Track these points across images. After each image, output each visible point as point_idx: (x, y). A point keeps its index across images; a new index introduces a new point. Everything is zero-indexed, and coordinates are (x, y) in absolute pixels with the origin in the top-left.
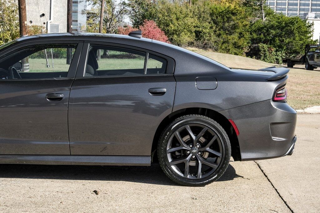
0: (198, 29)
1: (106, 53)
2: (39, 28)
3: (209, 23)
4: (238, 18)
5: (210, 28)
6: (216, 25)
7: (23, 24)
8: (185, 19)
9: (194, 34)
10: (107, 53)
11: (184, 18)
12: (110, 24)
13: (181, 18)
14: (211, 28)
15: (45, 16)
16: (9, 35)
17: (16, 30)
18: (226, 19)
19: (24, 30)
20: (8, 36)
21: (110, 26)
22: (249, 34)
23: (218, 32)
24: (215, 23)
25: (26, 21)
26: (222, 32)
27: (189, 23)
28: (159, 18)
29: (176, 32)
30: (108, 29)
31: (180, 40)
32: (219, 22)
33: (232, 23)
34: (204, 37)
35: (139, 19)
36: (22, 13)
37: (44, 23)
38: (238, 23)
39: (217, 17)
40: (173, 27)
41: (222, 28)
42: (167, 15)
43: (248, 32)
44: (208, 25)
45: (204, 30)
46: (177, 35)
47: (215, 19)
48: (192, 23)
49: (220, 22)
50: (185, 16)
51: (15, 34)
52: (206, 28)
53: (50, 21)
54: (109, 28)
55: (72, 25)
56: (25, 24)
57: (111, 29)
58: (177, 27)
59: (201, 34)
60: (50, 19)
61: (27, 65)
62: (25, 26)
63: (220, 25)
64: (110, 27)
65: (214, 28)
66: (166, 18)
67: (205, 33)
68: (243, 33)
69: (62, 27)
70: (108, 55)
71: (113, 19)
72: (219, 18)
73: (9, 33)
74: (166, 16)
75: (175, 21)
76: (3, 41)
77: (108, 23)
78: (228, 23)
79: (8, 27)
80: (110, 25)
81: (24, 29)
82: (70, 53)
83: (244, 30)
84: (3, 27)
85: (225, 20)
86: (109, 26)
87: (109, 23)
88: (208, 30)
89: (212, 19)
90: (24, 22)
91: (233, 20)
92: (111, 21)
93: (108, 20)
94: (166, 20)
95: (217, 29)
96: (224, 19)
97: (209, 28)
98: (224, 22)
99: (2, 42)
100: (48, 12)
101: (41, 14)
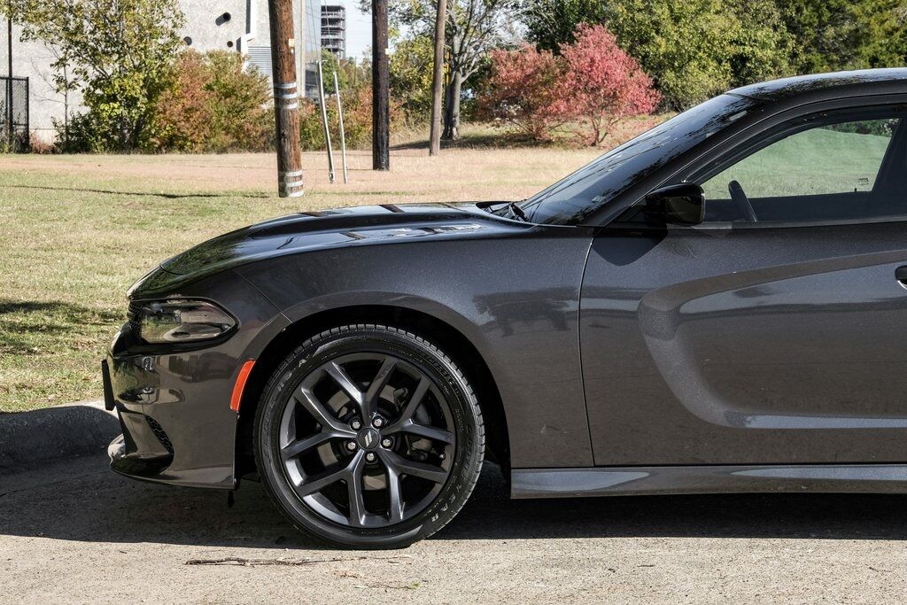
0: (740, 50)
1: (451, 131)
3: (775, 28)
4: (869, 9)
5: (777, 46)
6: (794, 36)
7: (284, 49)
8: (700, 17)
9: (727, 66)
10: (454, 130)
11: (697, 13)
12: (462, 40)
13: (685, 17)
14: (782, 44)
15: (232, 20)
16: (142, 83)
18: (827, 15)
19: (286, 67)
20: (136, 87)
21: (465, 45)
22: (900, 60)
23: (803, 57)
24: (793, 27)
25: (292, 37)
26: (816, 57)
27: (716, 32)
28: (616, 17)
29: (675, 61)
30: (456, 59)
31: (683, 87)
32: (804, 25)
33: (847, 27)
34: (758, 74)
35: (546, 22)
37: (230, 44)
38: (868, 25)
39: (799, 10)
40: (663, 44)
41: (816, 43)
42: (642, 6)
43: (900, 53)
44: (771, 35)
45: (759, 54)
46: (674, 69)
47: (791, 17)
48: (723, 31)
49: (810, 25)
50: (700, 10)
51: (157, 81)
52: (764, 46)
53: (249, 36)
54: (461, 53)
56: (288, 49)
57: (465, 56)
58: (677, 43)
59: (748, 65)
60: (248, 31)
61: (297, 173)
62: (289, 54)
63: (808, 35)
64: (463, 50)
65: (791, 44)
66: (639, 16)
67: (761, 62)
68: (882, 58)
70: (458, 138)
71: (473, 23)
72: (805, 11)
73: (141, 76)
74: (640, 10)
75: (669, 26)
76: (120, 102)
77: (455, 37)
78: (835, 25)
80: (462, 43)
81: (286, 65)
83: (884, 49)
84: (119, 58)
85: (825, 19)
86: (461, 48)
88: (770, 53)
89: (784, 18)
90: (287, 43)
91: (854, 18)
92: (466, 33)
93: (456, 28)
94: (641, 23)
95: (801, 48)
96: (820, 17)
97: (773, 46)
98: (822, 25)
99: (116, 106)
100: (240, 9)
101: (220, 14)
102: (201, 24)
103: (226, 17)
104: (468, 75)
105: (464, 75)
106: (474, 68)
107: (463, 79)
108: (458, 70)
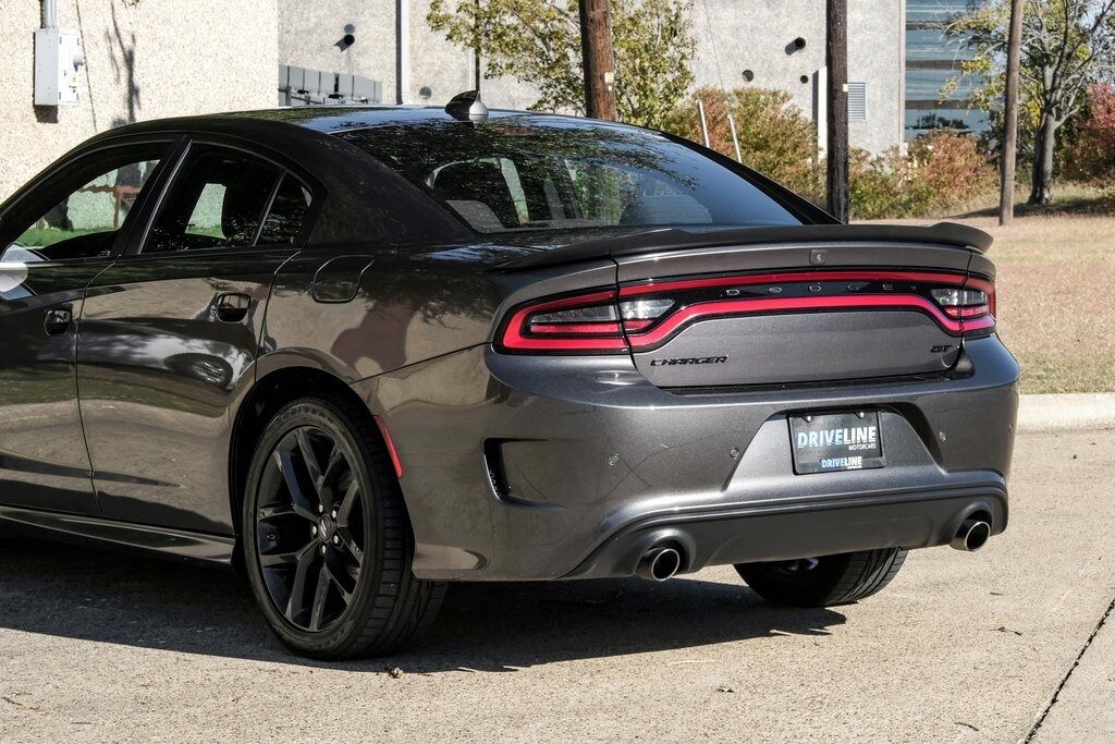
1: (1042, 193)
2: (762, 97)
7: (599, 86)
10: (1046, 191)
12: (1055, 73)
15: (807, 47)
17: (668, 110)
19: (602, 109)
21: (1059, 79)
30: (1048, 97)
36: (595, 38)
37: (804, 79)
54: (1053, 89)
55: (846, 82)
57: (1060, 92)
64: (1057, 84)
69: (879, 93)
70: (1053, 202)
71: (1067, 50)
77: (1047, 68)
79: (634, 99)
80: (1054, 76)
81: (602, 105)
82: (842, 195)
86: (1054, 83)
87: (1055, 67)
90: (602, 78)
92: (1060, 61)
93: (1047, 56)
100: (818, 33)
101: (791, 40)
102: (766, 54)
103: (799, 44)
104: (1064, 118)
105: (1058, 118)
106: (1071, 110)
107: (1058, 124)
108: (1050, 112)
